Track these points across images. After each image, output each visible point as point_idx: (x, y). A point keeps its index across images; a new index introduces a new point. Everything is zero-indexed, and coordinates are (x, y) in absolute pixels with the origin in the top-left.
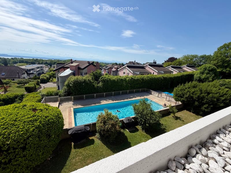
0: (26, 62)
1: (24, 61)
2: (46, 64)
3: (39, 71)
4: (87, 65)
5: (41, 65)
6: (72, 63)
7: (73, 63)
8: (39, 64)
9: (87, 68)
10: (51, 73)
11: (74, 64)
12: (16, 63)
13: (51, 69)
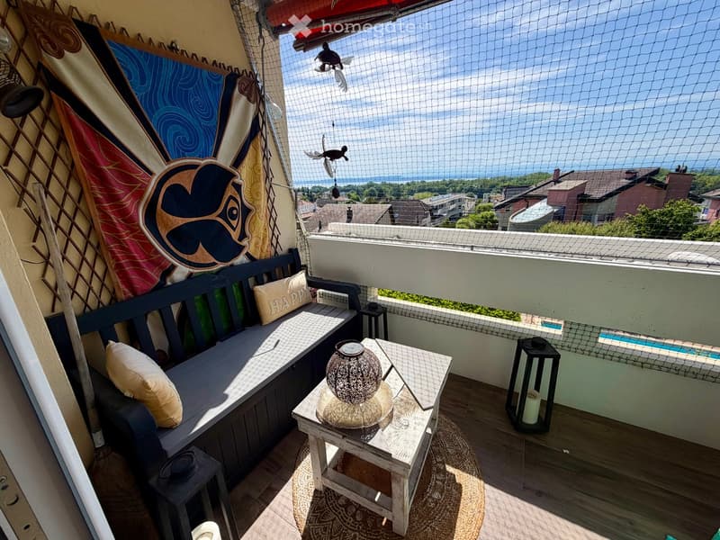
0: (429, 190)
1: (427, 188)
2: (469, 193)
3: (453, 210)
4: (625, 184)
5: (458, 196)
6: (557, 181)
7: (559, 182)
8: (454, 192)
9: (616, 198)
10: (480, 215)
11: (566, 185)
12: (412, 193)
13: (480, 205)
